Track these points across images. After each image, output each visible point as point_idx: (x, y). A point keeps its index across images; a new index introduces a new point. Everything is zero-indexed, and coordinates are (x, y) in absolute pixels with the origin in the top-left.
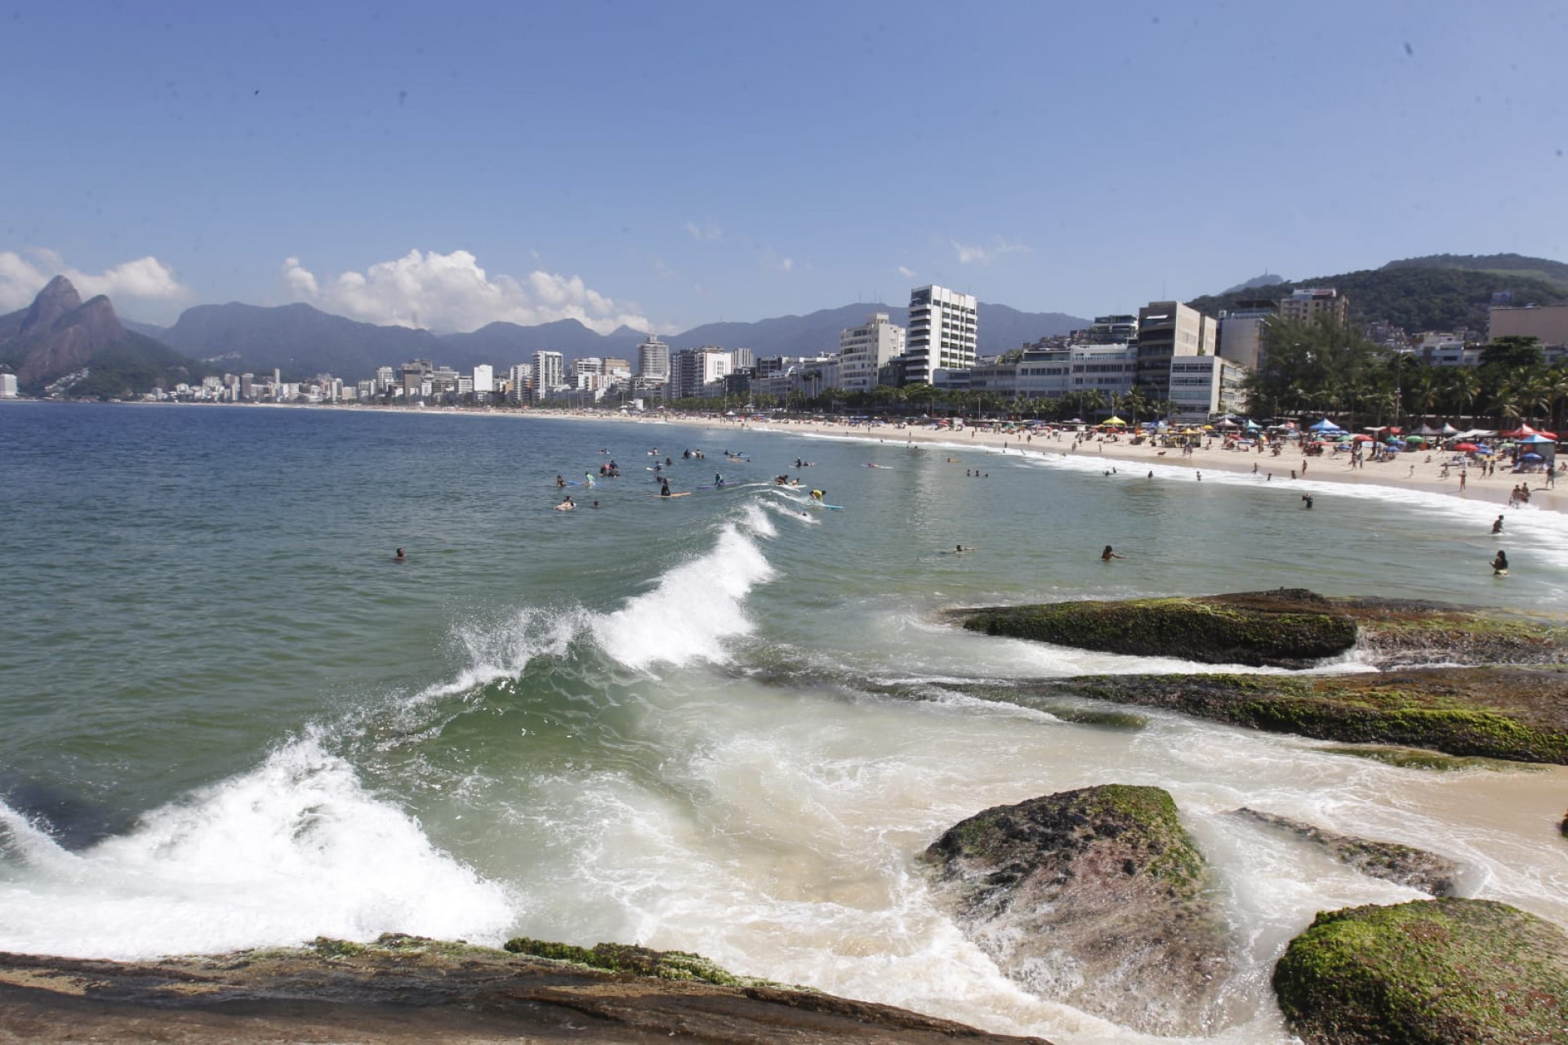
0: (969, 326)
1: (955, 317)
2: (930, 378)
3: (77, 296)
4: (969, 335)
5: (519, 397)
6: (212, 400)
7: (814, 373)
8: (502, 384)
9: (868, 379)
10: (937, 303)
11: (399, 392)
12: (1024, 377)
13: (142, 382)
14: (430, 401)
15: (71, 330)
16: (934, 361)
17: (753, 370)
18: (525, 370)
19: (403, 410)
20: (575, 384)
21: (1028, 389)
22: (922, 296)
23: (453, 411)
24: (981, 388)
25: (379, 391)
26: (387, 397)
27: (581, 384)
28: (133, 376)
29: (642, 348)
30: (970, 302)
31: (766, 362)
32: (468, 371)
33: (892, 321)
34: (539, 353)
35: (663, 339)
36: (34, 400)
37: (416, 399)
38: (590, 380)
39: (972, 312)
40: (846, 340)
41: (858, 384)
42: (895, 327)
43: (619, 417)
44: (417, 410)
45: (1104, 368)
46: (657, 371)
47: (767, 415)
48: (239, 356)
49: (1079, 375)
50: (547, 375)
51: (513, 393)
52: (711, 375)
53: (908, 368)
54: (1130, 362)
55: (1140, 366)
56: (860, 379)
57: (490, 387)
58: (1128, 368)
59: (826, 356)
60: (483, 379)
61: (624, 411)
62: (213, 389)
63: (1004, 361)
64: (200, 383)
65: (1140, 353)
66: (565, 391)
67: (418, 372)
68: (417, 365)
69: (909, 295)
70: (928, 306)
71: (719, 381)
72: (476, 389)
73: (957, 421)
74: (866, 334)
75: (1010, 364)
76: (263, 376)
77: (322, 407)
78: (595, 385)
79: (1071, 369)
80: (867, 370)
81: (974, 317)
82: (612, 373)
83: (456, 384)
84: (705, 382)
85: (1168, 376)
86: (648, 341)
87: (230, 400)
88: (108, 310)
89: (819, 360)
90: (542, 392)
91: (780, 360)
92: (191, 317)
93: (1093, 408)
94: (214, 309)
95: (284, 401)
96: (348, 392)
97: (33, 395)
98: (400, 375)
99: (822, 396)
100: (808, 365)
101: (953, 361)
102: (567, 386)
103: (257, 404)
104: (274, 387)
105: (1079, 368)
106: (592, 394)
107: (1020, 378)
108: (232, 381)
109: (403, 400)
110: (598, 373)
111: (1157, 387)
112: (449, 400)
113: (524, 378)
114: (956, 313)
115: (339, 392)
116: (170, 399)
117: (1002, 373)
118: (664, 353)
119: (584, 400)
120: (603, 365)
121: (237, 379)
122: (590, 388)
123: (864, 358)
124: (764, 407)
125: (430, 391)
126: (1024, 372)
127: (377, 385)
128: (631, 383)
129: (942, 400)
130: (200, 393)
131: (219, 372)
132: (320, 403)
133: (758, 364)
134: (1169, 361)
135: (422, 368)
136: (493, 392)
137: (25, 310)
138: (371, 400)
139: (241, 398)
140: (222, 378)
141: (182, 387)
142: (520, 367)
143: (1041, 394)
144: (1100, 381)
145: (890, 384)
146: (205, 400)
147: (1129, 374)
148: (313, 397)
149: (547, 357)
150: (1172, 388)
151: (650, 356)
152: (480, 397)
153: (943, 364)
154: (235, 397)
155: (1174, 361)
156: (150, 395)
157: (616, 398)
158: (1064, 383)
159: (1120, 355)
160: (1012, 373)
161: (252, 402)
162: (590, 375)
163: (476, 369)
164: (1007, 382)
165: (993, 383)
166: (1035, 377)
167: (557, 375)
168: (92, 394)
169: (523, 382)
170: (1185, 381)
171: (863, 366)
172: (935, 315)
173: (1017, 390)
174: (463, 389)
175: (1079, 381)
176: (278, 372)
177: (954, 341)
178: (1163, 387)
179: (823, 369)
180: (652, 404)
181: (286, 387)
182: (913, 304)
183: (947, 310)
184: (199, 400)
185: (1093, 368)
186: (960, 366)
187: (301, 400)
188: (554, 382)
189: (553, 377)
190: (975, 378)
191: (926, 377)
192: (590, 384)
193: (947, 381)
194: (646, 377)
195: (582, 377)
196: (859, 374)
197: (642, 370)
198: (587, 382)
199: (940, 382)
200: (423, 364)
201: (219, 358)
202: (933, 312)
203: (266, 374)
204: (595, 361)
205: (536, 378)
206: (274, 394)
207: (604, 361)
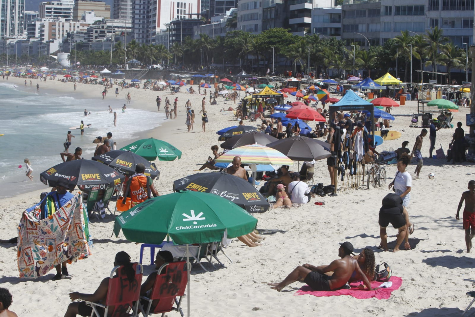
20: (32, 34)
38: (46, 29)
66: (19, 42)
71: (167, 29)
82: (84, 18)
120: (76, 9)
122: (46, 38)
167: (17, 22)
188: (12, 31)
189: (12, 25)
190: (347, 21)
191: (308, 20)
192: (46, 33)
193: (326, 25)
194: (109, 24)
195: (38, 24)
196: (252, 17)
197: (115, 16)
198: (42, 31)
199: (319, 26)
204: (68, 3)
207: (77, 4)
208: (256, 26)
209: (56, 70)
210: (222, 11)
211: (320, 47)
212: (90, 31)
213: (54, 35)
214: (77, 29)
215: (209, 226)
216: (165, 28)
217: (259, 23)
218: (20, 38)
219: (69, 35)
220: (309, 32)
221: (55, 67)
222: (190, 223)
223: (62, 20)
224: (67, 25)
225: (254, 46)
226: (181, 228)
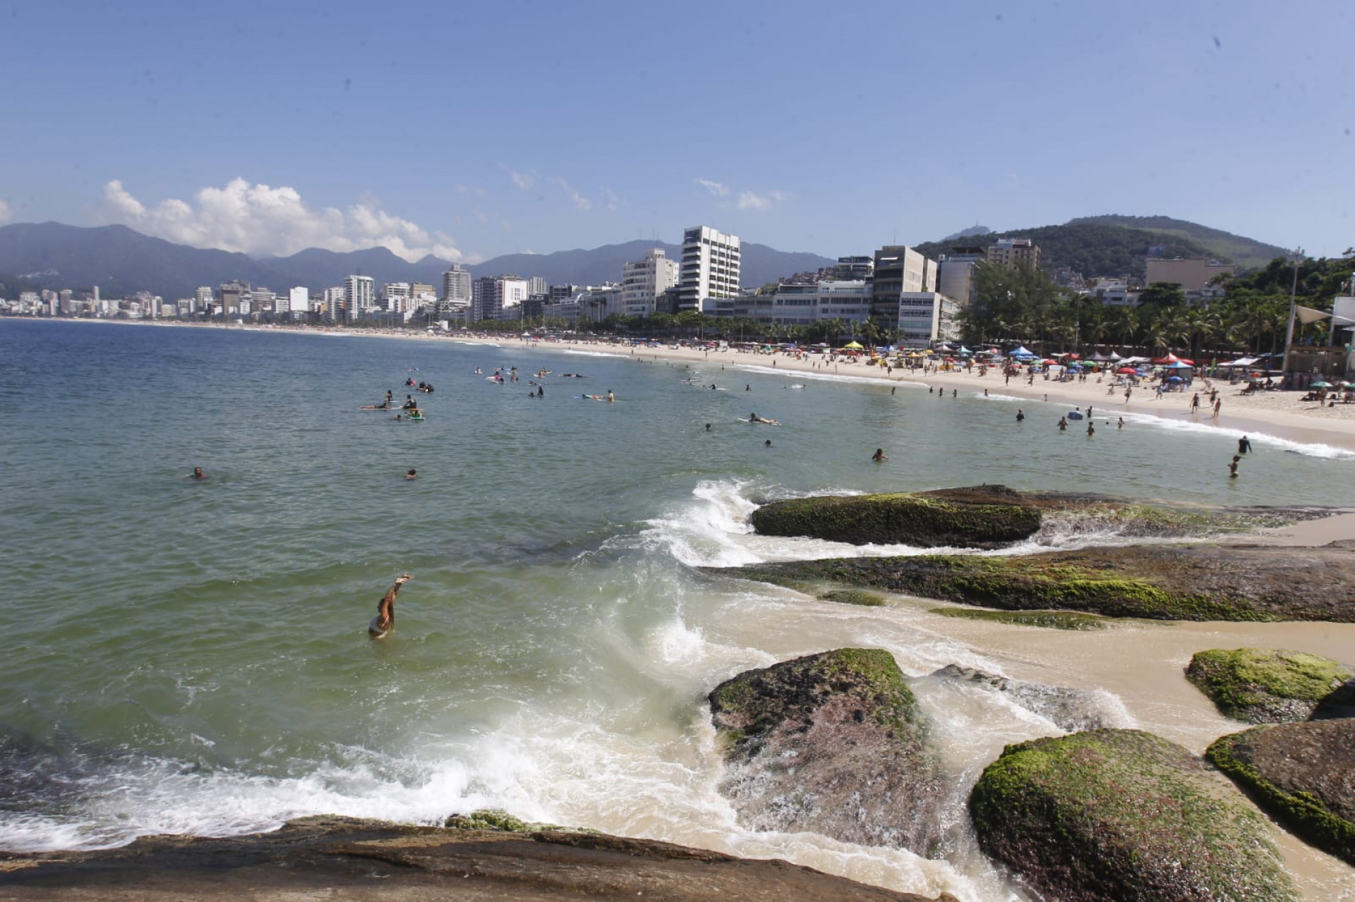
0: (734, 262)
1: (722, 254)
2: (700, 306)
4: (734, 270)
5: (333, 317)
6: (29, 314)
7: (599, 300)
8: (317, 304)
9: (646, 306)
10: (706, 241)
11: (218, 310)
12: (779, 307)
14: (248, 319)
16: (703, 292)
17: (546, 297)
18: (338, 293)
19: (223, 326)
20: (385, 306)
21: (783, 317)
22: (694, 235)
23: (270, 328)
24: (742, 316)
25: (199, 309)
26: (208, 314)
27: (391, 306)
29: (447, 275)
30: (734, 242)
31: (558, 290)
32: (284, 292)
33: (668, 256)
34: (352, 277)
35: (466, 267)
37: (234, 317)
38: (398, 303)
39: (736, 250)
40: (629, 272)
41: (638, 310)
42: (671, 262)
43: (425, 336)
44: (236, 327)
45: (846, 300)
46: (461, 295)
47: (558, 337)
48: (57, 273)
49: (825, 306)
50: (359, 297)
51: (328, 313)
52: (509, 300)
53: (682, 297)
54: (868, 295)
55: (875, 300)
56: (640, 306)
57: (306, 308)
58: (865, 300)
59: (611, 286)
60: (299, 300)
61: (431, 331)
62: (31, 304)
63: (762, 293)
64: (17, 298)
65: (875, 289)
66: (376, 312)
67: (236, 292)
68: (235, 286)
69: (683, 234)
70: (699, 244)
71: (516, 305)
72: (292, 309)
73: (723, 343)
74: (646, 267)
75: (768, 295)
76: (82, 292)
77: (142, 323)
78: (404, 307)
79: (819, 300)
80: (646, 298)
81: (738, 255)
82: (419, 296)
83: (273, 304)
84: (504, 306)
85: (898, 308)
86: (452, 269)
87: (48, 314)
89: (604, 288)
90: (355, 312)
91: (570, 288)
93: (837, 333)
95: (103, 317)
96: (168, 309)
98: (219, 295)
99: (607, 320)
100: (595, 293)
101: (720, 291)
102: (378, 308)
103: (77, 319)
104: (94, 303)
105: (825, 300)
106: (402, 315)
107: (776, 307)
108: (51, 297)
109: (222, 318)
110: (407, 296)
111: (889, 317)
112: (267, 318)
113: (338, 299)
114: (722, 250)
115: (159, 309)
117: (761, 303)
118: (467, 280)
119: (395, 320)
120: (411, 290)
121: (55, 295)
122: (399, 310)
123: (643, 287)
124: (556, 330)
125: (248, 310)
126: (780, 302)
127: (196, 303)
128: (437, 306)
129: (711, 325)
130: (17, 307)
131: (37, 288)
132: (140, 319)
133: (551, 292)
134: (899, 296)
135: (240, 289)
136: (308, 312)
138: (191, 317)
139: (60, 312)
140: (40, 294)
142: (334, 290)
143: (794, 321)
144: (843, 311)
145: (666, 311)
146: (23, 314)
147: (867, 306)
148: (133, 314)
149: (359, 281)
150: (901, 318)
151: (454, 282)
152: (296, 316)
153: (711, 294)
154: (53, 312)
155: (902, 296)
157: (423, 319)
158: (813, 313)
159: (859, 290)
160: (769, 303)
161: (71, 317)
162: (399, 298)
163: (292, 291)
164: (764, 311)
165: (753, 311)
166: (788, 307)
167: (368, 297)
169: (337, 304)
170: (912, 313)
171: (642, 294)
172: (705, 252)
173: (774, 317)
174: (280, 308)
175: (825, 311)
176: (97, 289)
177: (720, 275)
178: (894, 317)
179: (608, 297)
180: (456, 326)
181: (105, 304)
182: (686, 242)
183: (715, 248)
184: (16, 314)
185: (836, 300)
186: (726, 296)
187: (121, 315)
188: (365, 304)
189: (365, 300)
192: (399, 307)
193: (714, 309)
195: (391, 300)
198: (395, 305)
199: (708, 310)
200: (241, 285)
201: (37, 274)
202: (702, 249)
203: (85, 291)
204: (404, 286)
205: (349, 300)
206: (93, 310)
207: (412, 286)
212: (434, 306)
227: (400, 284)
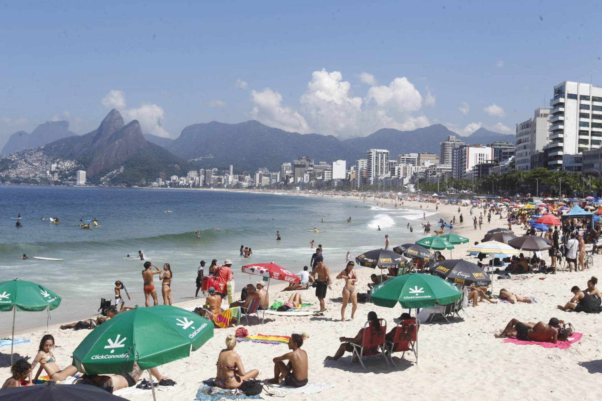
2: (562, 163)
3: (123, 122)
5: (358, 183)
6: (188, 186)
8: (349, 174)
10: (572, 96)
11: (291, 180)
13: (152, 175)
14: (304, 186)
15: (117, 142)
16: (568, 148)
18: (362, 164)
20: (393, 173)
22: (560, 92)
25: (282, 179)
26: (285, 184)
27: (396, 173)
28: (147, 171)
29: (444, 145)
32: (329, 165)
34: (372, 150)
36: (93, 186)
38: (401, 171)
40: (518, 133)
41: (523, 169)
50: (377, 167)
51: (355, 180)
53: (551, 154)
56: (525, 165)
57: (344, 177)
60: (339, 170)
62: (191, 179)
64: (185, 175)
66: (386, 178)
67: (304, 166)
68: (304, 161)
70: (561, 100)
72: (334, 178)
74: (529, 126)
76: (222, 171)
80: (529, 157)
82: (423, 164)
83: (323, 174)
84: (468, 170)
86: (448, 139)
87: (198, 186)
88: (138, 130)
90: (373, 179)
92: (187, 132)
94: (202, 127)
95: (228, 187)
96: (265, 180)
97: (94, 183)
98: (293, 168)
102: (389, 175)
103: (212, 189)
112: (317, 186)
113: (362, 169)
114: (596, 103)
115: (260, 181)
116: (166, 186)
120: (419, 159)
121: (205, 172)
122: (401, 176)
123: (528, 146)
125: (308, 179)
127: (281, 175)
130: (183, 181)
131: (197, 168)
132: (247, 188)
135: (307, 163)
136: (343, 180)
137: (95, 131)
138: (278, 186)
139: (205, 185)
140: (198, 171)
141: (174, 178)
142: (360, 161)
146: (184, 186)
149: (377, 153)
151: (448, 150)
152: (335, 183)
153: (580, 149)
154: (201, 184)
156: (155, 183)
161: (209, 187)
163: (334, 163)
167: (385, 166)
168: (123, 182)
169: (362, 172)
171: (527, 154)
172: (571, 108)
174: (326, 177)
176: (232, 167)
182: (556, 98)
183: (584, 102)
184: (181, 186)
187: (238, 186)
188: (382, 172)
189: (382, 168)
190: (586, 162)
191: (560, 162)
192: (401, 173)
193: (572, 165)
194: (438, 167)
195: (397, 168)
196: (524, 161)
197: (442, 162)
198: (399, 172)
199: (568, 165)
200: (307, 160)
201: (201, 158)
202: (567, 105)
203: (225, 169)
204: (414, 156)
205: (369, 169)
206: (223, 182)
207: (419, 156)
208: (527, 166)
209: (407, 194)
210: (507, 158)
211: (568, 178)
212: (427, 171)
213: (406, 174)
214: (419, 171)
215: (426, 297)
216: (471, 169)
217: (529, 164)
218: (387, 176)
219: (414, 174)
220: (561, 169)
221: (406, 192)
222: (414, 294)
223: (411, 165)
224: (413, 168)
225: (525, 178)
226: (408, 298)
227: (411, 154)
